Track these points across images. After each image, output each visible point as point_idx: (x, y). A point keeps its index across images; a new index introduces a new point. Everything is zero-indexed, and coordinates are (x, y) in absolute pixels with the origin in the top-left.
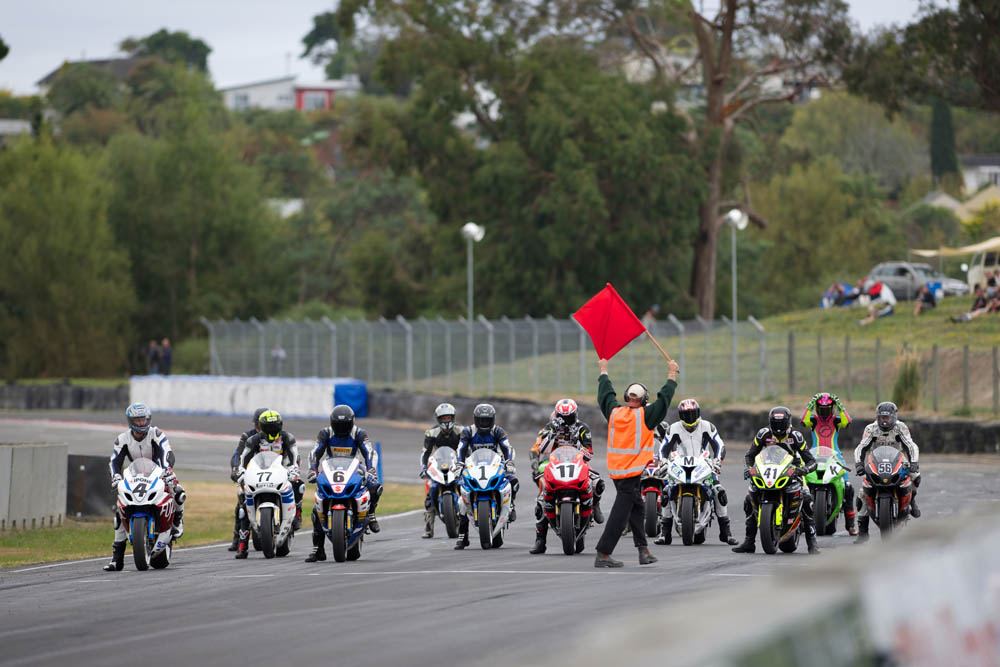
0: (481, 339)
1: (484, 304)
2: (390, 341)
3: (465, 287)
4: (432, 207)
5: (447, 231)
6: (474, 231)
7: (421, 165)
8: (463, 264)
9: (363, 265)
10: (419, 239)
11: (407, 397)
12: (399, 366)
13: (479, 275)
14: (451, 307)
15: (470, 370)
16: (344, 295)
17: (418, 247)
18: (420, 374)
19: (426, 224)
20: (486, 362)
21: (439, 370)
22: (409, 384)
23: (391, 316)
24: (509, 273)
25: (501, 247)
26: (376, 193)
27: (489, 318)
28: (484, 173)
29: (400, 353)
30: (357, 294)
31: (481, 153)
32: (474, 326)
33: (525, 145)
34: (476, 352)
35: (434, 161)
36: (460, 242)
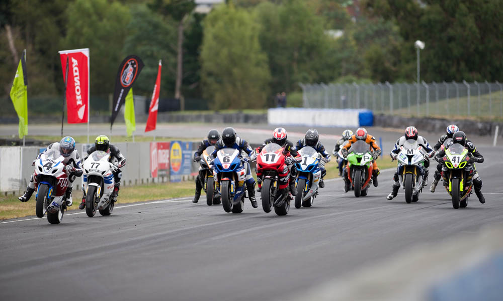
0: (423, 92)
1: (424, 76)
2: (383, 93)
3: (416, 69)
4: (401, 34)
5: (408, 45)
6: (420, 44)
7: (396, 15)
8: (415, 59)
9: (370, 60)
10: (395, 48)
11: (390, 117)
12: (387, 104)
13: (422, 64)
14: (409, 78)
15: (418, 105)
16: (362, 73)
17: (395, 52)
18: (396, 107)
19: (398, 42)
20: (425, 102)
21: (405, 106)
22: (391, 112)
23: (383, 82)
24: (435, 62)
25: (432, 52)
26: (375, 28)
27: (427, 82)
28: (424, 19)
29: (387, 98)
30: (367, 72)
31: (423, 10)
32: (420, 86)
33: (442, 6)
34: (421, 97)
35: (402, 14)
36: (413, 49)
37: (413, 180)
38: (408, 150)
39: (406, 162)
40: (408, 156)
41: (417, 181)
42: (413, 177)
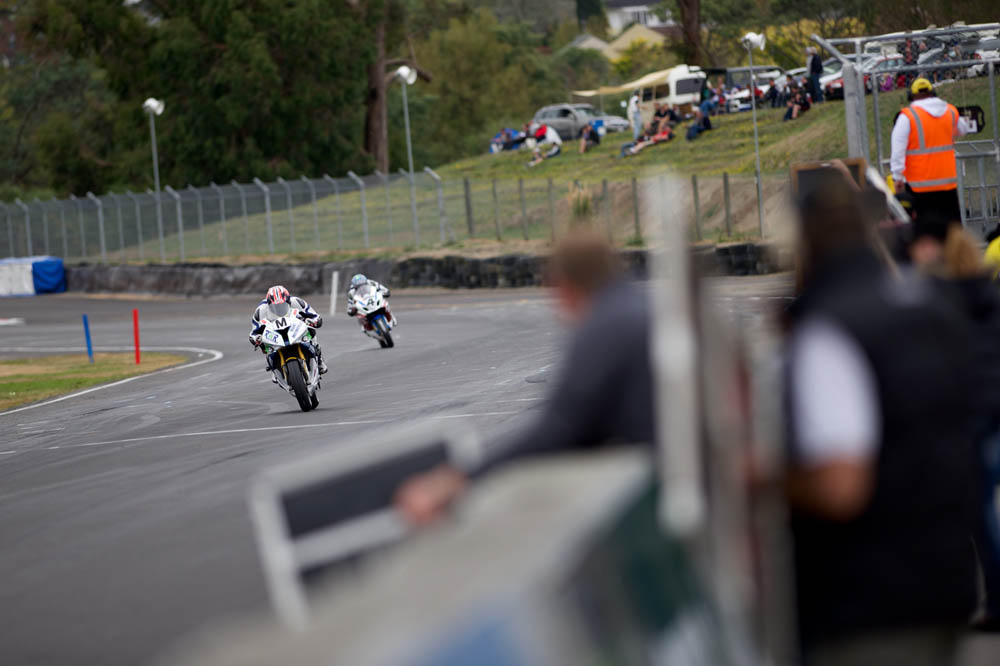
0: (170, 209)
1: (167, 178)
2: (81, 217)
3: (150, 160)
4: (111, 86)
5: (127, 107)
6: (154, 105)
7: (97, 46)
8: (146, 137)
9: (49, 147)
10: (101, 117)
11: (102, 269)
12: (93, 240)
13: (162, 147)
14: (136, 180)
15: (161, 238)
16: (32, 176)
17: (101, 125)
18: (113, 247)
19: (108, 103)
20: (176, 230)
21: (131, 241)
22: (103, 257)
23: (80, 192)
24: (191, 143)
25: (181, 119)
26: (54, 77)
27: (175, 187)
28: (158, 49)
29: (93, 228)
30: (45, 174)
31: (155, 30)
32: (162, 197)
33: (196, 20)
34: (165, 220)
35: (109, 42)
36: (141, 117)
37: (301, 369)
38: (277, 322)
39: (280, 342)
40: (279, 331)
41: (309, 370)
42: (300, 364)
